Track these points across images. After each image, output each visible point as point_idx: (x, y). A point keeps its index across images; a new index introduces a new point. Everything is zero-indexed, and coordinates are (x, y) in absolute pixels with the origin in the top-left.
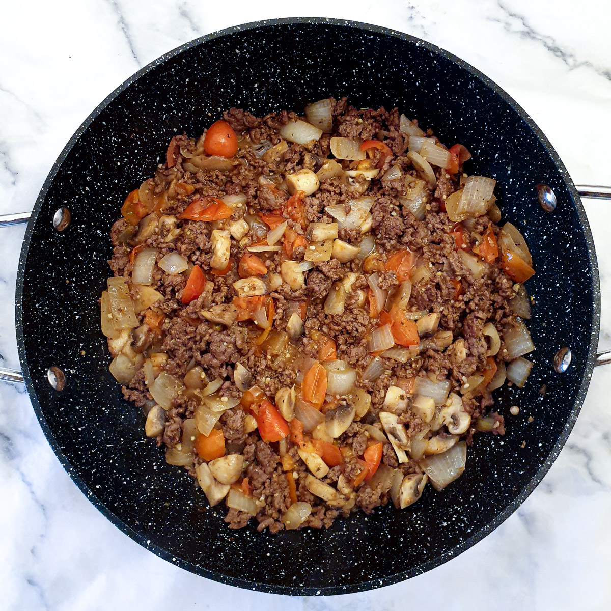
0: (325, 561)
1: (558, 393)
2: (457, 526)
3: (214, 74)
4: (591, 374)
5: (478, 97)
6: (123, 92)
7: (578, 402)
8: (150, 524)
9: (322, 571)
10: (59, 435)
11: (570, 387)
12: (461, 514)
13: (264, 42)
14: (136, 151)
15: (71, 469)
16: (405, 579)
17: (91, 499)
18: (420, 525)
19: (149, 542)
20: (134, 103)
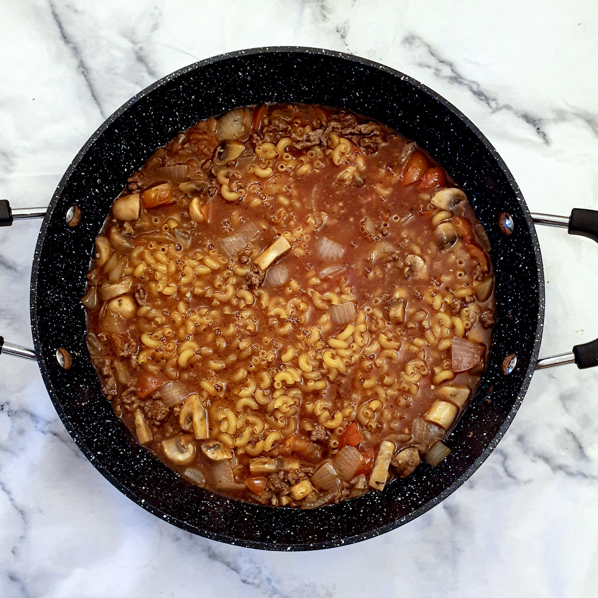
0: (295, 526)
1: (503, 392)
2: (410, 499)
3: (218, 93)
4: (532, 375)
5: (452, 130)
6: (135, 103)
7: (519, 398)
8: (144, 488)
9: (292, 533)
10: (66, 407)
11: (514, 386)
12: (414, 491)
13: (265, 67)
14: (142, 160)
15: (77, 436)
16: (364, 540)
17: (93, 463)
18: (378, 500)
19: (143, 501)
20: (144, 114)
